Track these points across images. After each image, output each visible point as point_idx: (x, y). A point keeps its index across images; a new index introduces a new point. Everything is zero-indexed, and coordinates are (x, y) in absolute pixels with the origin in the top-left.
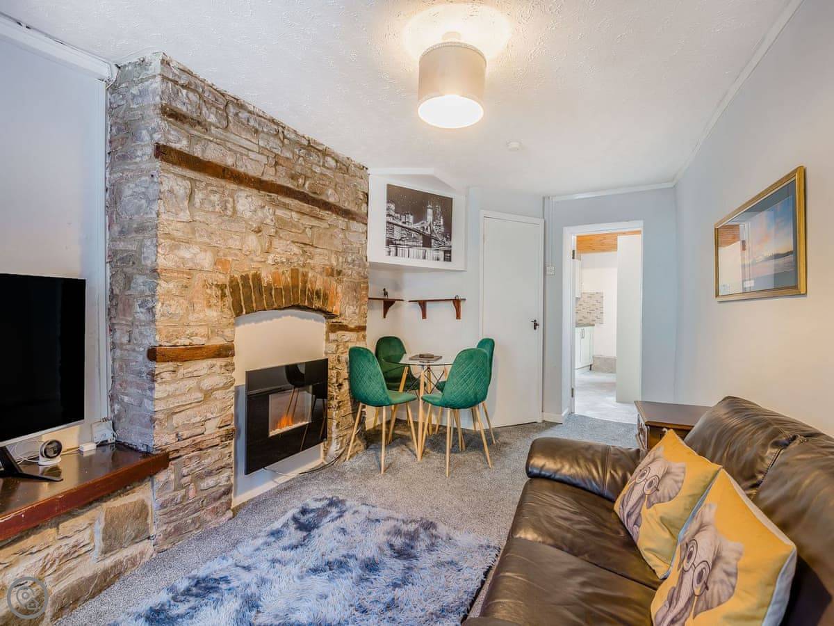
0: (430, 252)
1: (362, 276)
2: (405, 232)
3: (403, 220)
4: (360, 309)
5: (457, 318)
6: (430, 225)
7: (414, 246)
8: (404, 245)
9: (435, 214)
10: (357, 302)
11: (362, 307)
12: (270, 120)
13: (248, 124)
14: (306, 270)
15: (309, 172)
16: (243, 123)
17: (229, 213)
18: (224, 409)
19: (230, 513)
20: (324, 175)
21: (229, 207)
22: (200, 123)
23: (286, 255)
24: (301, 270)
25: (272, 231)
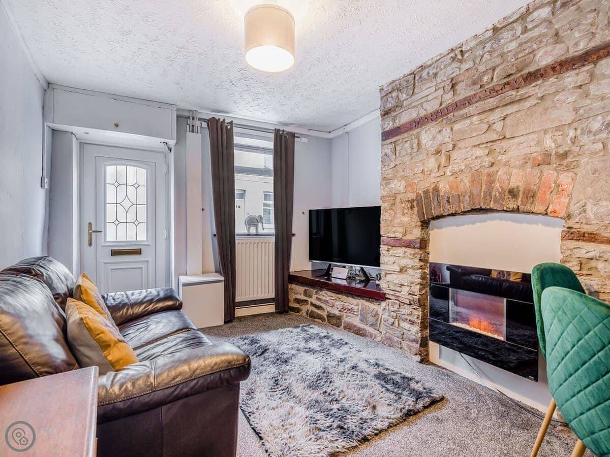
12: (448, 54)
13: (429, 76)
14: (494, 169)
15: (498, 60)
16: (425, 79)
17: (415, 150)
18: (412, 283)
19: (418, 358)
20: (526, 43)
21: (415, 146)
22: (399, 105)
23: (466, 162)
24: (485, 171)
25: (450, 147)
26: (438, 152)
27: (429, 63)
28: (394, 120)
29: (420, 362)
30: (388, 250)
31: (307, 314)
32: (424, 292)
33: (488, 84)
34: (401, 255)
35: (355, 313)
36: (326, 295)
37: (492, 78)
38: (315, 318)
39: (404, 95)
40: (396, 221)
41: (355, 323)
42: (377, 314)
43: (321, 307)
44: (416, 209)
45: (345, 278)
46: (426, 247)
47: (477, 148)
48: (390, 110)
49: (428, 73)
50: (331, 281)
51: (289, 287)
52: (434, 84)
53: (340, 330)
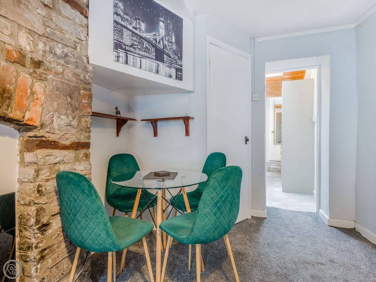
0: (163, 67)
1: (81, 80)
2: (135, 39)
3: (134, 25)
4: (80, 122)
5: (186, 135)
6: (162, 39)
7: (147, 57)
8: (135, 53)
9: (167, 28)
10: (73, 111)
11: (83, 120)
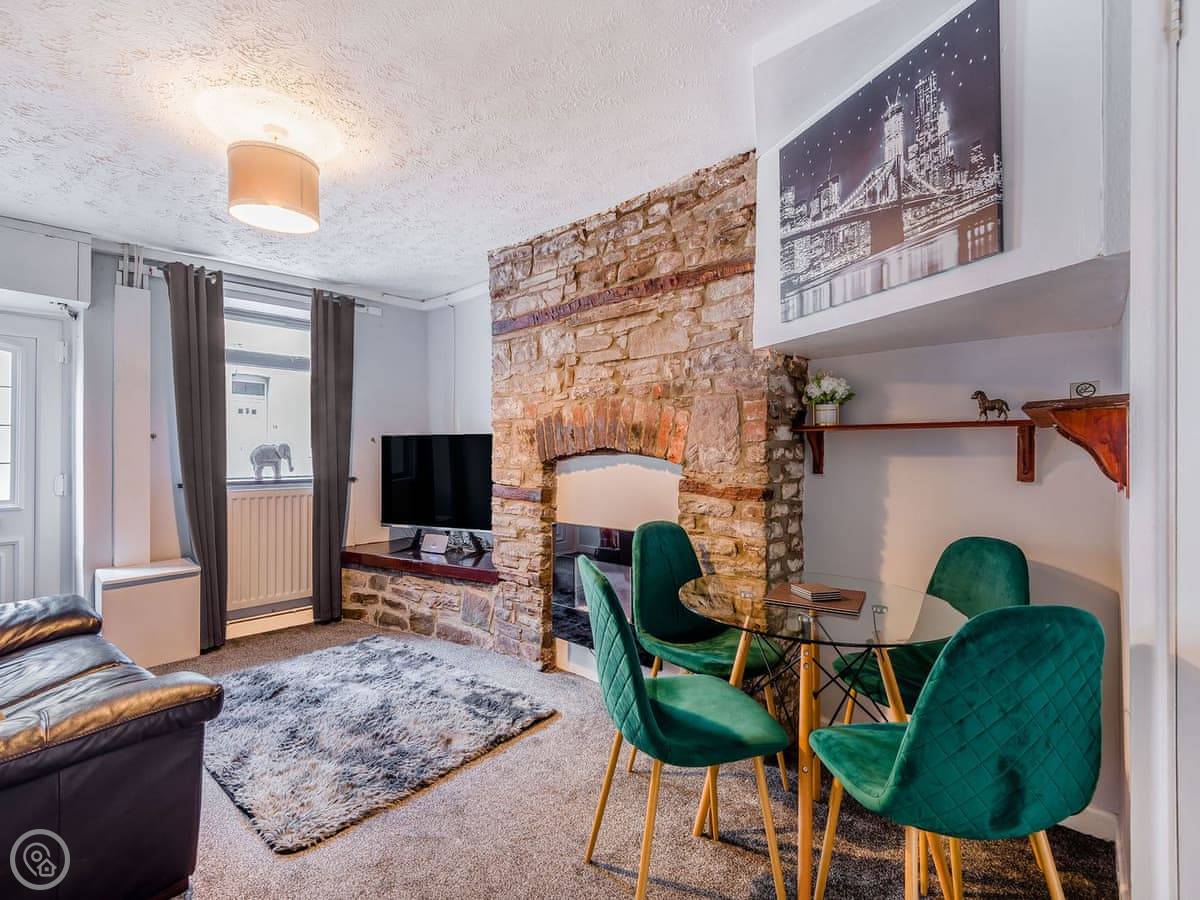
0: (901, 258)
2: (819, 241)
3: (815, 212)
6: (895, 169)
7: (848, 265)
8: (820, 276)
10: (727, 439)
11: (750, 450)
12: (570, 229)
13: (549, 253)
14: (618, 397)
15: (621, 255)
16: (545, 257)
17: (535, 357)
18: (532, 554)
19: (539, 665)
20: (647, 241)
21: (534, 350)
22: (512, 287)
23: (591, 384)
24: (611, 399)
25: (574, 360)
26: (561, 365)
27: (549, 235)
28: (508, 306)
29: (542, 671)
30: (502, 505)
31: (376, 619)
32: (548, 565)
33: (613, 283)
34: (518, 512)
35: (456, 609)
36: (410, 583)
37: (616, 277)
38: (389, 624)
39: (520, 274)
40: (513, 460)
41: (455, 625)
42: (487, 606)
43: (399, 604)
44: (536, 444)
45: (443, 552)
46: (551, 499)
47: (602, 367)
48: (502, 290)
49: (549, 250)
50: (419, 557)
51: (343, 575)
52: (555, 267)
53: (430, 640)
